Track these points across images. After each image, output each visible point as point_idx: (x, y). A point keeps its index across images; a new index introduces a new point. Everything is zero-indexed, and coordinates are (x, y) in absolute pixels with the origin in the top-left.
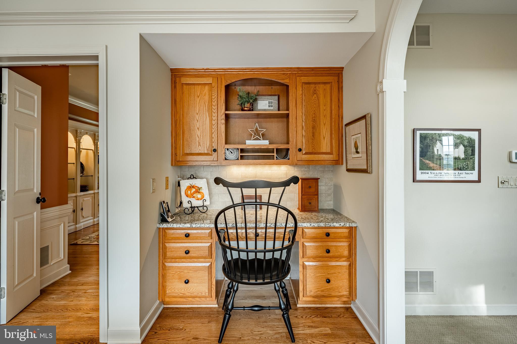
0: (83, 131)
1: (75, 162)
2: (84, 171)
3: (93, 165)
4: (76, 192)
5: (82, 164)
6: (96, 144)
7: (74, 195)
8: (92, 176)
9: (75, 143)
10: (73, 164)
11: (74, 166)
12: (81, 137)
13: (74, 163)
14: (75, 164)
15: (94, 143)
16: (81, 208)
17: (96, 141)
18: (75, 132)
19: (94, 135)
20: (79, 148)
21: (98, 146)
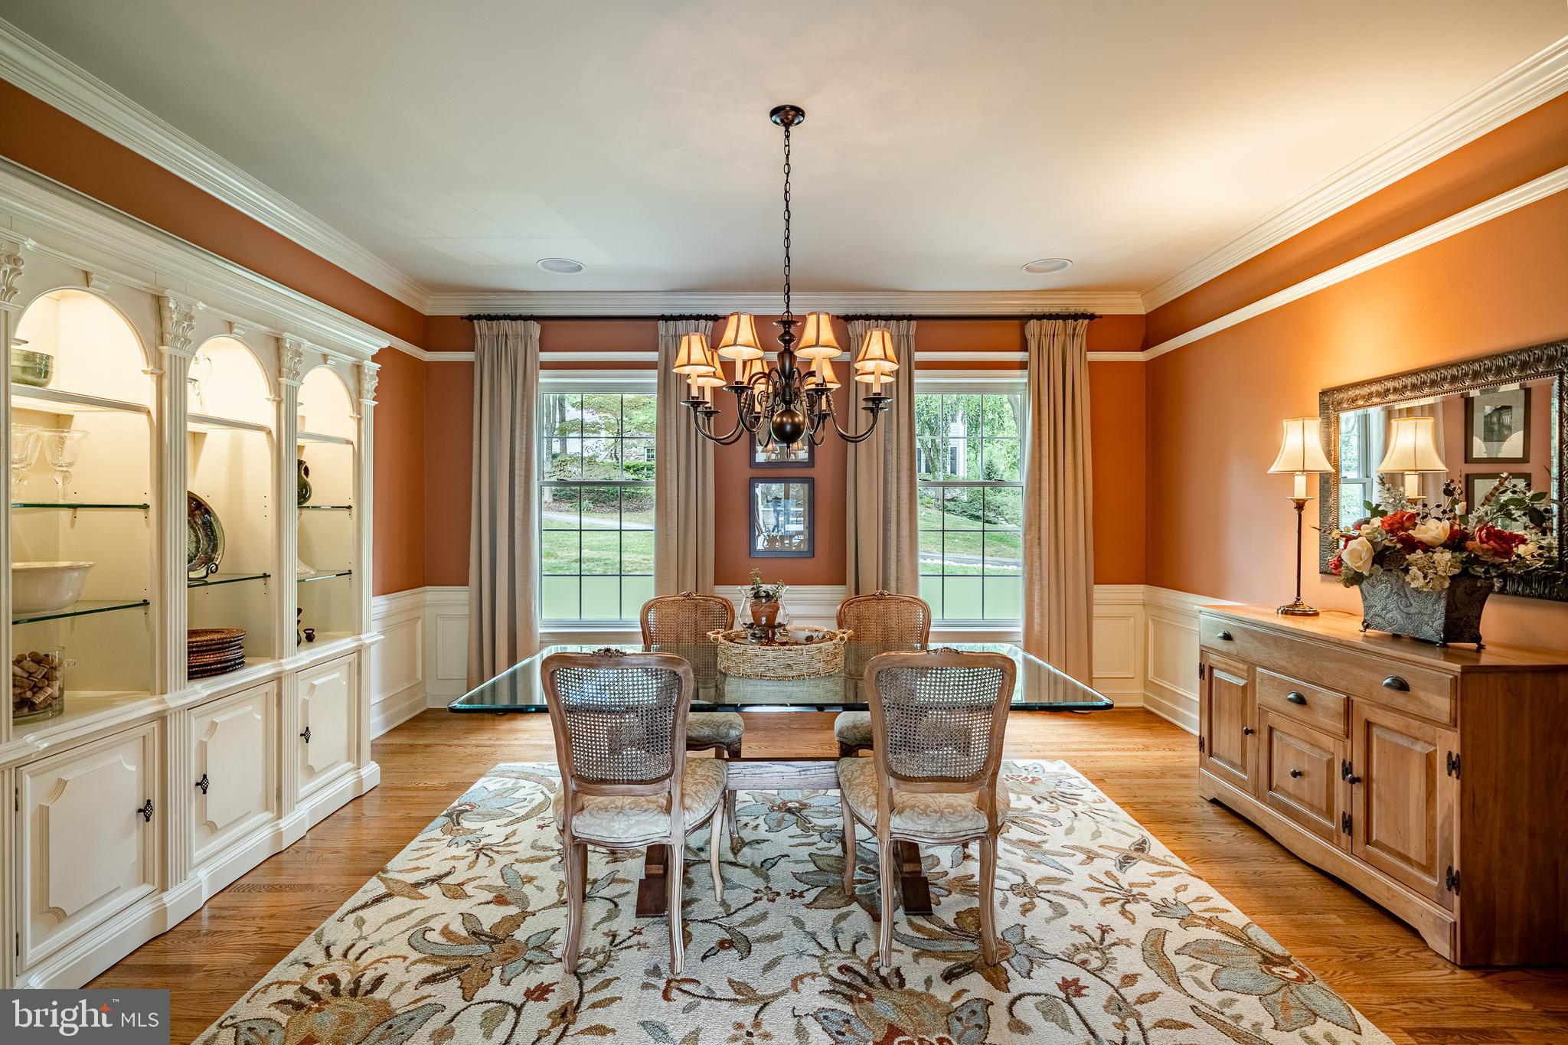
0: (201, 305)
1: (150, 499)
2: (220, 551)
3: (269, 517)
4: (158, 690)
5: (197, 507)
6: (284, 396)
7: (147, 706)
8: (265, 576)
9: (148, 376)
10: (141, 513)
11: (147, 524)
12: (191, 345)
13: (145, 507)
14: (153, 511)
15: (276, 388)
16: (195, 777)
17: (283, 380)
18: (147, 304)
19: (272, 344)
20: (180, 412)
21: (300, 411)
